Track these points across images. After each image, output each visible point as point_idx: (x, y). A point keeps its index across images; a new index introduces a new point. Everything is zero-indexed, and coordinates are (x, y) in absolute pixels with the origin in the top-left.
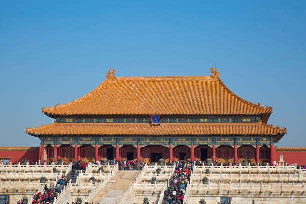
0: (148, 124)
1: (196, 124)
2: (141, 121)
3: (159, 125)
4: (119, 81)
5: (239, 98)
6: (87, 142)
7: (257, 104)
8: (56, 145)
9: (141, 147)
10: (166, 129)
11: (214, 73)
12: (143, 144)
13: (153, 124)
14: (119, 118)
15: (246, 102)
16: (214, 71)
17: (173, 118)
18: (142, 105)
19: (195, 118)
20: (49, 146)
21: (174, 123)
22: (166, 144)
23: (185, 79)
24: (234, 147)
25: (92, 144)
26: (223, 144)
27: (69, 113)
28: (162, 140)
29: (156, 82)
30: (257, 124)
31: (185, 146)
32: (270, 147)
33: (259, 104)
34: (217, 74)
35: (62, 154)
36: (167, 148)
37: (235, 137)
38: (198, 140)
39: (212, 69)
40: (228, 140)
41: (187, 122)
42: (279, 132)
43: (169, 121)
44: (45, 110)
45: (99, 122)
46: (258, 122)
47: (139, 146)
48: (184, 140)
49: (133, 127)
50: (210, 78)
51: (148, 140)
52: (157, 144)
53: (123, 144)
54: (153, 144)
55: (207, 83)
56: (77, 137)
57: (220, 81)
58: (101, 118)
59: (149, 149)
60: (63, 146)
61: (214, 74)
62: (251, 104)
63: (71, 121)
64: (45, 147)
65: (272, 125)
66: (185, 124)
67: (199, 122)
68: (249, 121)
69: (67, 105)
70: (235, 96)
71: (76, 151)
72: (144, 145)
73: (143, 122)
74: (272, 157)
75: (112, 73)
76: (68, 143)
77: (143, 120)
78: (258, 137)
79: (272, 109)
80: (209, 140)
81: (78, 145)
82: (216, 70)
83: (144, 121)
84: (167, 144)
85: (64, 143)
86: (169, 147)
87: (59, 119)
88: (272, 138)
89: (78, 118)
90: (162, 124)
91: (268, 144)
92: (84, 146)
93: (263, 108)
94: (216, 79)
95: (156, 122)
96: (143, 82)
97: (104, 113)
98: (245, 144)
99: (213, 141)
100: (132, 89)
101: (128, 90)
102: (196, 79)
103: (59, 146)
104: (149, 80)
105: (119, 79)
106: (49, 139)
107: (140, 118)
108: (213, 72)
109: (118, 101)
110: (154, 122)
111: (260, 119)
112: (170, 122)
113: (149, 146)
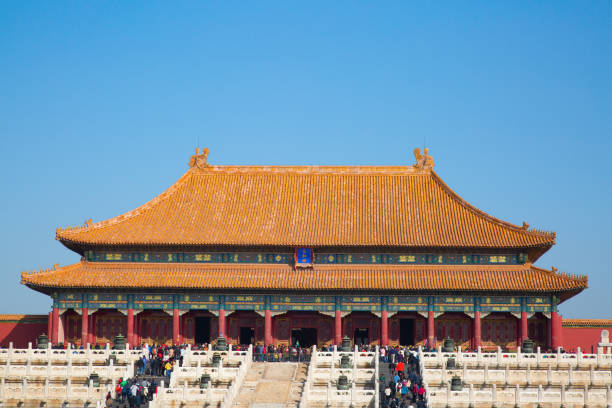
0: (286, 267)
1: (391, 267)
2: (271, 260)
3: (311, 268)
4: (215, 172)
5: (479, 212)
6: (154, 302)
7: (521, 226)
8: (85, 310)
9: (273, 314)
10: (327, 275)
11: (421, 159)
12: (276, 307)
13: (298, 265)
14: (222, 252)
15: (495, 222)
16: (422, 153)
17: (339, 252)
18: (271, 225)
19: (387, 252)
20: (70, 312)
21: (343, 263)
22: (327, 309)
23: (359, 172)
24: (472, 316)
25: (166, 306)
26: (450, 309)
27: (114, 239)
28: (318, 300)
29: (298, 176)
30: (521, 268)
31: (368, 313)
32: (549, 316)
33: (524, 225)
34: (428, 162)
35: (97, 329)
36: (330, 317)
37: (476, 295)
38: (396, 300)
39: (417, 152)
40: (460, 300)
41: (370, 262)
42: (571, 285)
43: (331, 259)
44: (62, 234)
45: (178, 261)
46: (522, 263)
47: (269, 312)
48: (366, 299)
49: (255, 271)
50: (412, 170)
51: (287, 299)
52: (306, 308)
53: (232, 307)
54: (299, 308)
55: (407, 179)
56: (131, 292)
57: (434, 176)
58: (184, 252)
59: (287, 319)
60: (102, 312)
61: (420, 162)
62: (507, 226)
63: (118, 257)
64: (61, 312)
65: (554, 270)
66: (367, 267)
67: (396, 262)
68: (504, 261)
69: (107, 222)
70: (468, 207)
71: (131, 323)
72: (279, 310)
73: (275, 262)
74: (555, 338)
75: (202, 157)
76: (112, 306)
77: (274, 256)
78: (524, 295)
79: (553, 236)
80: (420, 300)
81: (134, 309)
82: (426, 153)
83: (278, 258)
84: (330, 308)
85: (103, 306)
86: (333, 316)
87: (91, 252)
88: (554, 297)
89: (133, 251)
90: (316, 266)
91: (546, 309)
92: (146, 312)
93: (533, 235)
94: (425, 172)
95: (304, 260)
96: (269, 177)
97: (191, 240)
98: (498, 309)
99: (429, 303)
100: (245, 190)
101: (238, 191)
102: (383, 171)
103: (93, 311)
104: (283, 171)
105: (216, 169)
106: (71, 297)
107: (269, 252)
108: (419, 157)
109: (218, 216)
110: (299, 262)
111: (526, 257)
112: (332, 263)
113: (291, 313)
